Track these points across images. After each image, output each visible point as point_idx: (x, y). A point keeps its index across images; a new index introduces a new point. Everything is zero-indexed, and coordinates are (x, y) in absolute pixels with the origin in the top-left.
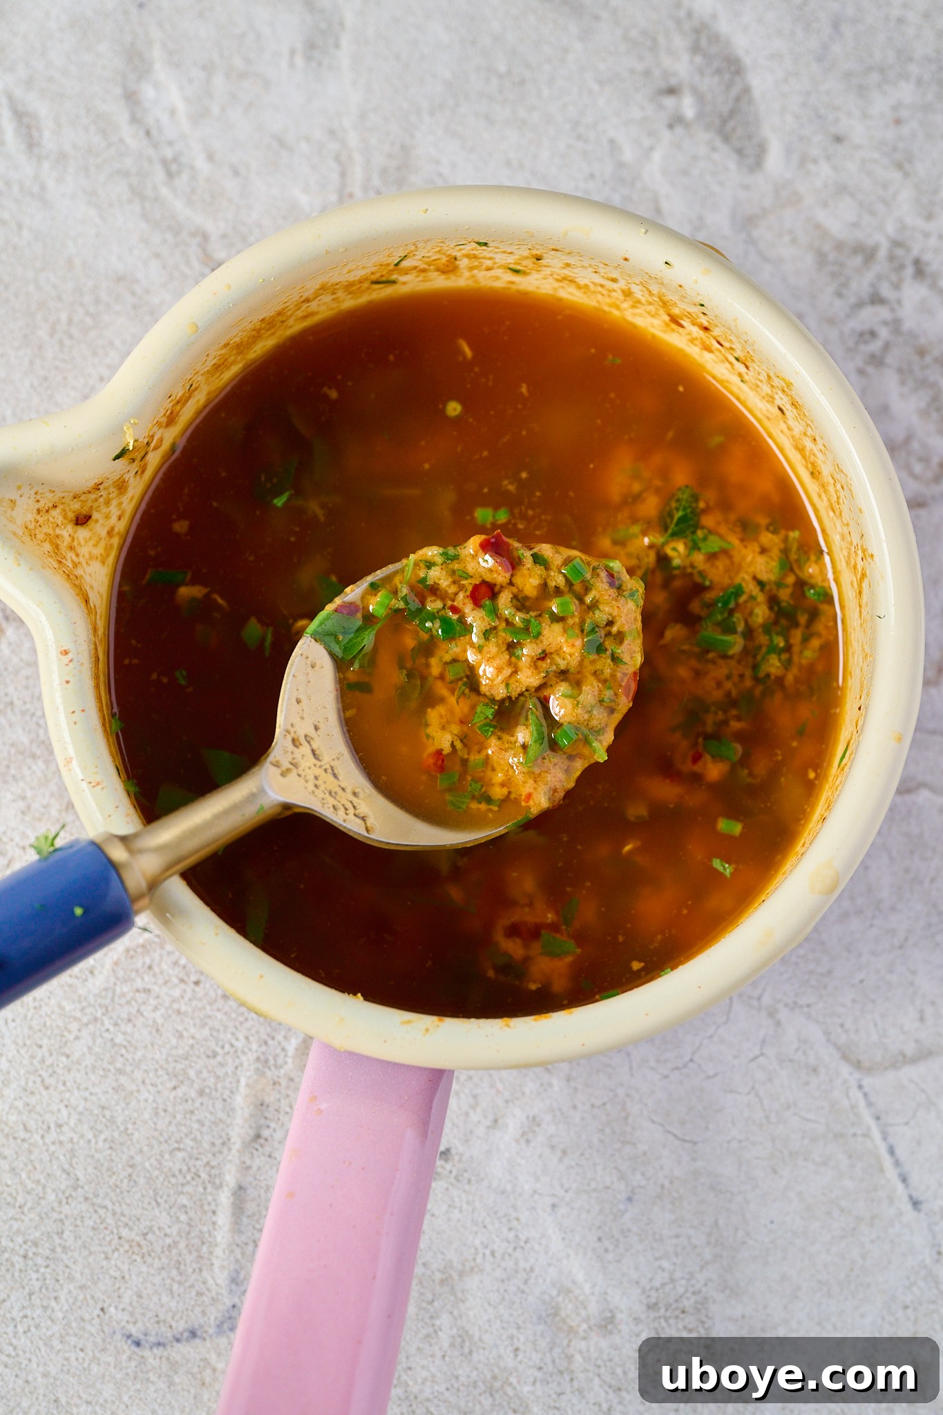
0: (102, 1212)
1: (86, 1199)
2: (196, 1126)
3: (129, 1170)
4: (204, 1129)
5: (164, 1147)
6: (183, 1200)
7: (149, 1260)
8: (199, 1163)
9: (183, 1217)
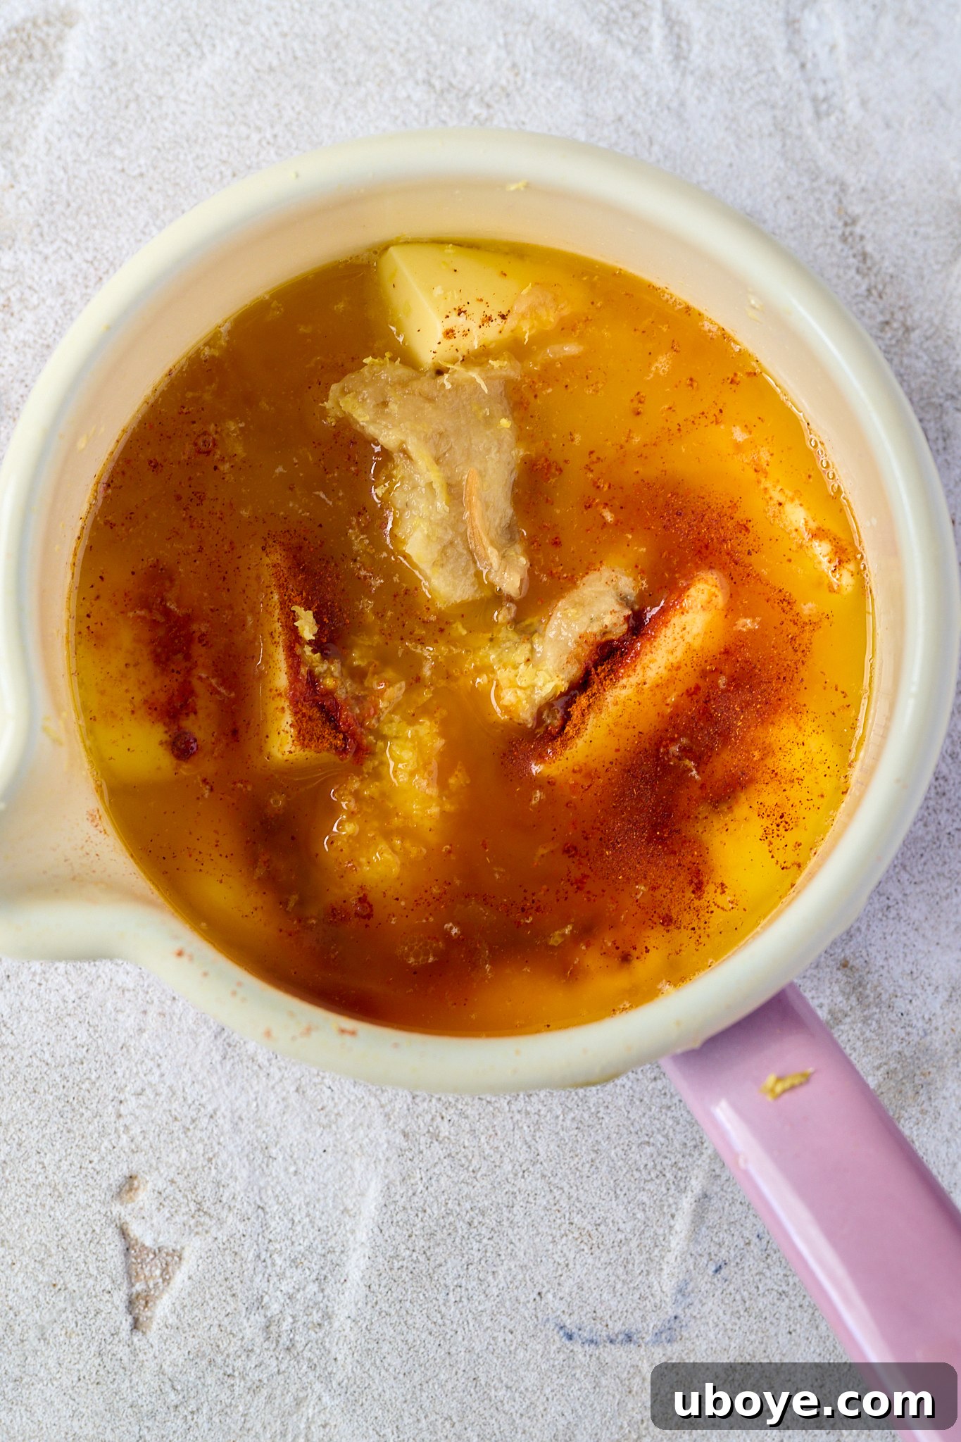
0: (557, 1193)
1: (543, 1176)
2: (670, 1122)
3: (593, 1155)
4: (678, 1128)
5: (633, 1138)
6: (643, 1197)
7: (597, 1252)
8: (666, 1162)
9: (640, 1215)
